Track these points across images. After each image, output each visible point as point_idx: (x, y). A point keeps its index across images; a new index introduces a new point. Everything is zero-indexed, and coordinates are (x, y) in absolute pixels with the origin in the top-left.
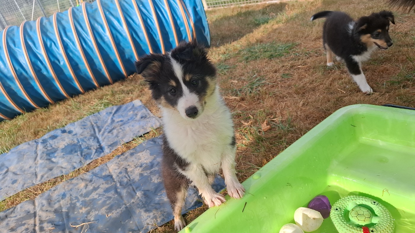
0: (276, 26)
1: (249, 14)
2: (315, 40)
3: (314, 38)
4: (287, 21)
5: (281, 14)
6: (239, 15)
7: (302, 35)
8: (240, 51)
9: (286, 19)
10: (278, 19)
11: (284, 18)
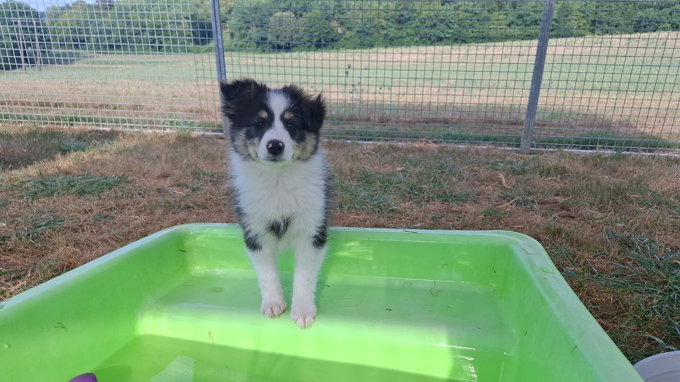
0: (98, 156)
1: (51, 135)
2: (158, 178)
3: (156, 175)
4: (119, 152)
5: (109, 143)
6: (32, 134)
7: (139, 170)
8: (23, 183)
9: (118, 150)
10: (103, 148)
11: (114, 148)
